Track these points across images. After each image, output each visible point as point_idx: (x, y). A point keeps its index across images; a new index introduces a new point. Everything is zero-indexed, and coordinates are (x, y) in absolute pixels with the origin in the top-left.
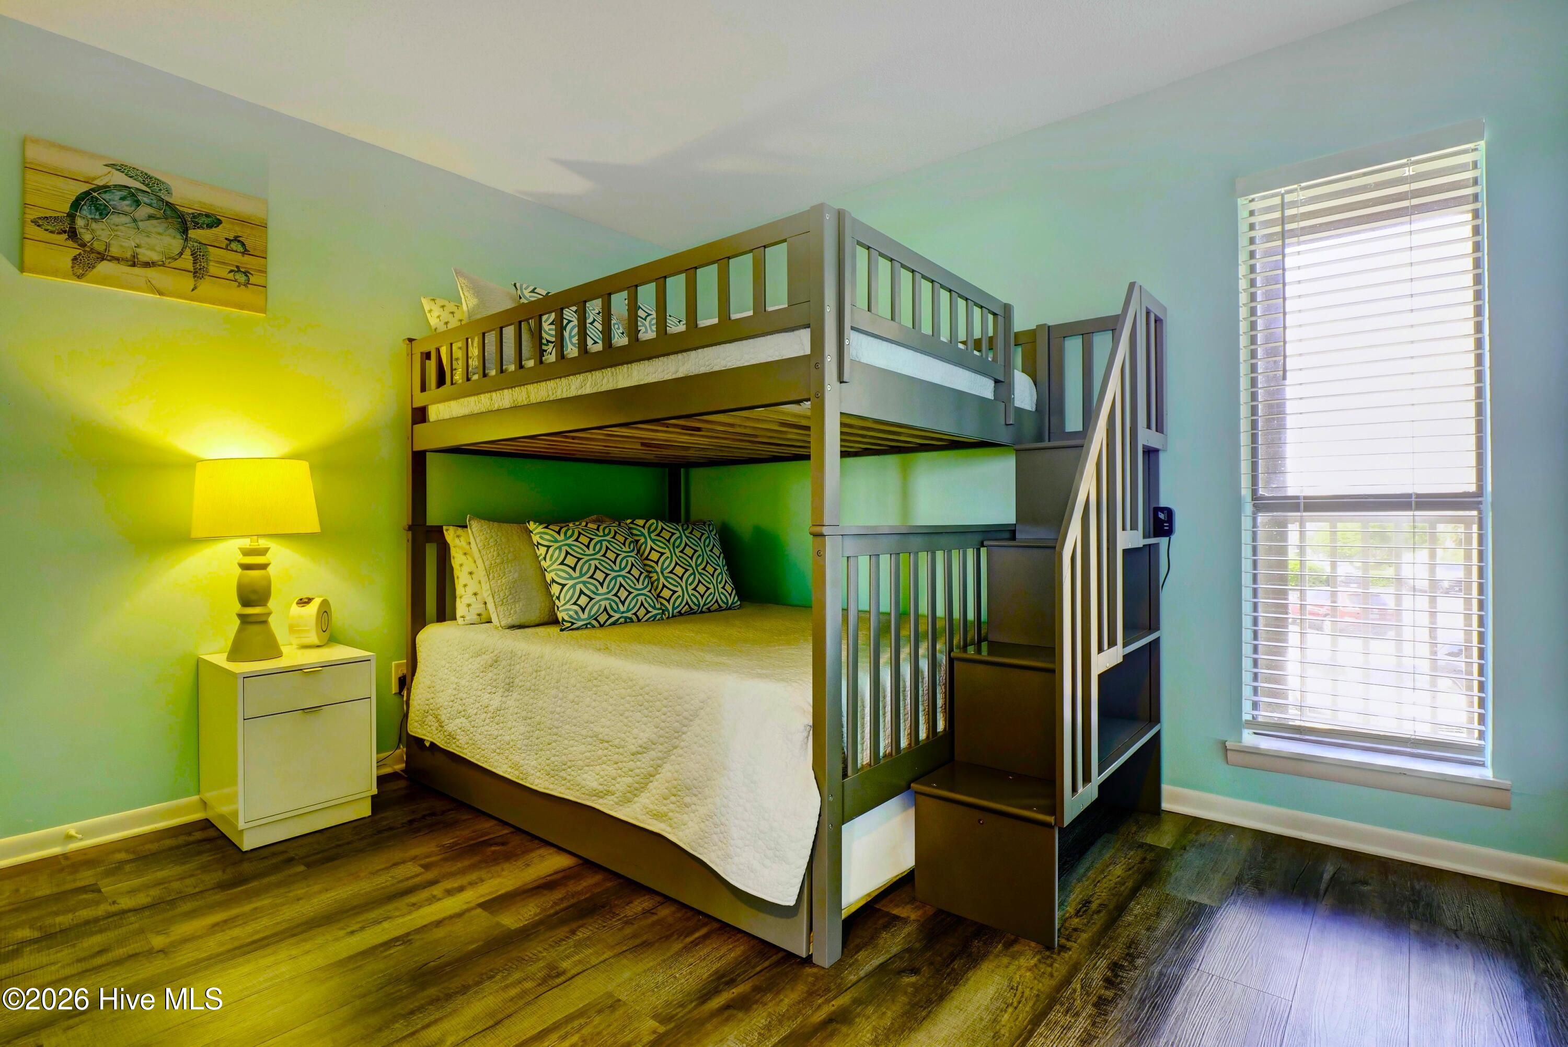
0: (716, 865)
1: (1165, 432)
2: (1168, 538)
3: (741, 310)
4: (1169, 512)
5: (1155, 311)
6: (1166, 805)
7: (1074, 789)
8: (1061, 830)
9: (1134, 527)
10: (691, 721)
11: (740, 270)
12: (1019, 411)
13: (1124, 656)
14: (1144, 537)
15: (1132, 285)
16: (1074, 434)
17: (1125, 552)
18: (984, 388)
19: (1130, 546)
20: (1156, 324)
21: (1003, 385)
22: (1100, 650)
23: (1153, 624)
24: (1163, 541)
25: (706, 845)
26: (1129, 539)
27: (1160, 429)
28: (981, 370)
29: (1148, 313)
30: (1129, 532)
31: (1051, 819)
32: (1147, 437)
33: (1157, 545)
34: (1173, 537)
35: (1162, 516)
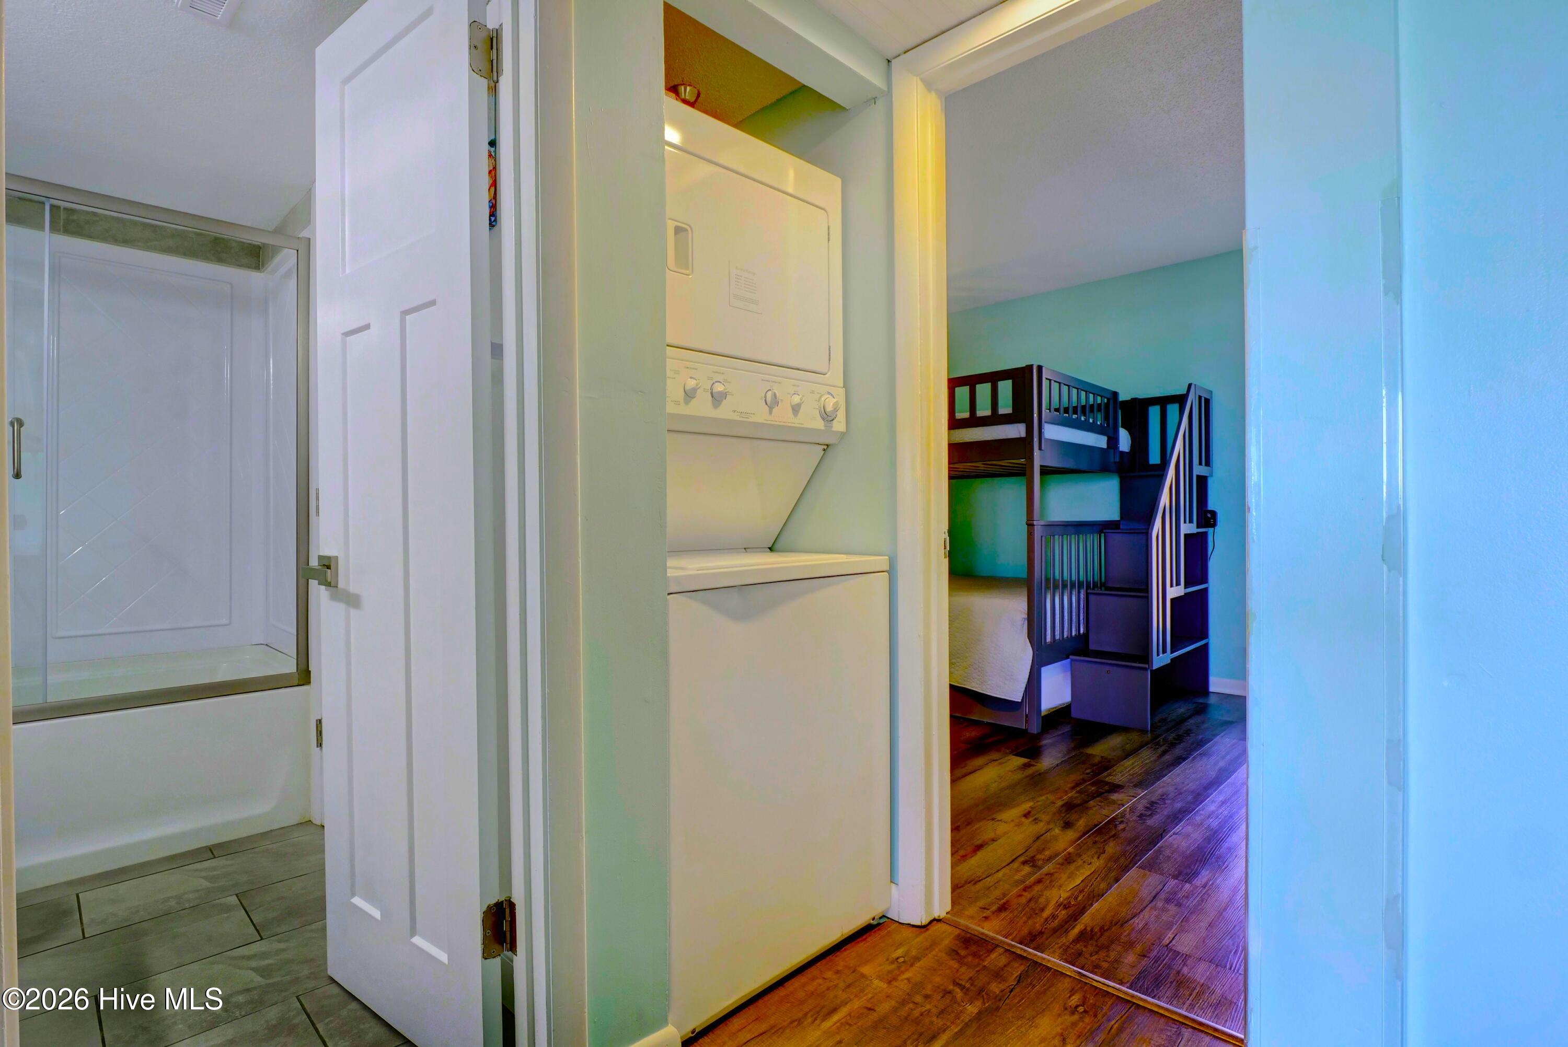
0: (976, 688)
1: (1211, 466)
2: (1213, 529)
3: (984, 410)
4: (1214, 514)
5: (1204, 395)
6: (1212, 689)
7: (1158, 655)
8: (1152, 671)
9: (1191, 521)
10: (953, 621)
11: (984, 390)
12: (1122, 453)
13: (1185, 594)
14: (1198, 527)
15: (1190, 385)
16: (1155, 466)
17: (1186, 535)
18: (1100, 441)
19: (1189, 532)
20: (1206, 404)
21: (1113, 441)
22: (1172, 586)
23: (1204, 579)
24: (1210, 530)
25: (968, 680)
26: (1188, 528)
27: (1208, 464)
28: (1100, 431)
29: (1200, 397)
30: (1188, 524)
31: (1147, 666)
32: (1199, 470)
33: (1206, 534)
34: (1216, 528)
35: (1209, 515)
